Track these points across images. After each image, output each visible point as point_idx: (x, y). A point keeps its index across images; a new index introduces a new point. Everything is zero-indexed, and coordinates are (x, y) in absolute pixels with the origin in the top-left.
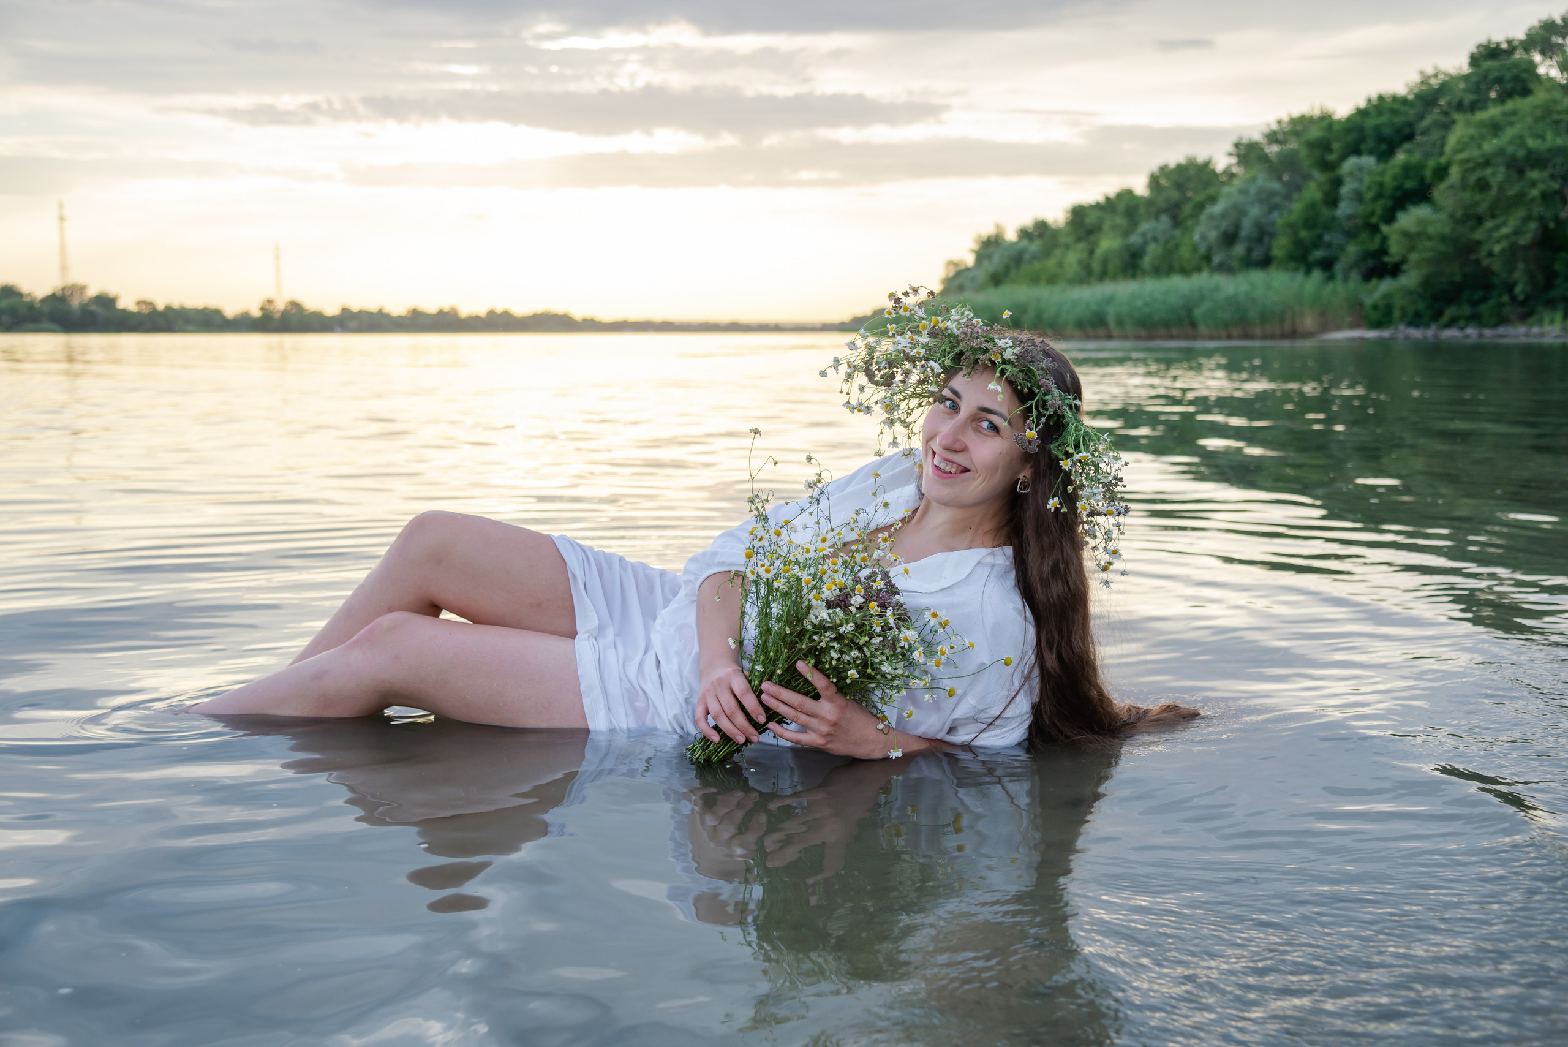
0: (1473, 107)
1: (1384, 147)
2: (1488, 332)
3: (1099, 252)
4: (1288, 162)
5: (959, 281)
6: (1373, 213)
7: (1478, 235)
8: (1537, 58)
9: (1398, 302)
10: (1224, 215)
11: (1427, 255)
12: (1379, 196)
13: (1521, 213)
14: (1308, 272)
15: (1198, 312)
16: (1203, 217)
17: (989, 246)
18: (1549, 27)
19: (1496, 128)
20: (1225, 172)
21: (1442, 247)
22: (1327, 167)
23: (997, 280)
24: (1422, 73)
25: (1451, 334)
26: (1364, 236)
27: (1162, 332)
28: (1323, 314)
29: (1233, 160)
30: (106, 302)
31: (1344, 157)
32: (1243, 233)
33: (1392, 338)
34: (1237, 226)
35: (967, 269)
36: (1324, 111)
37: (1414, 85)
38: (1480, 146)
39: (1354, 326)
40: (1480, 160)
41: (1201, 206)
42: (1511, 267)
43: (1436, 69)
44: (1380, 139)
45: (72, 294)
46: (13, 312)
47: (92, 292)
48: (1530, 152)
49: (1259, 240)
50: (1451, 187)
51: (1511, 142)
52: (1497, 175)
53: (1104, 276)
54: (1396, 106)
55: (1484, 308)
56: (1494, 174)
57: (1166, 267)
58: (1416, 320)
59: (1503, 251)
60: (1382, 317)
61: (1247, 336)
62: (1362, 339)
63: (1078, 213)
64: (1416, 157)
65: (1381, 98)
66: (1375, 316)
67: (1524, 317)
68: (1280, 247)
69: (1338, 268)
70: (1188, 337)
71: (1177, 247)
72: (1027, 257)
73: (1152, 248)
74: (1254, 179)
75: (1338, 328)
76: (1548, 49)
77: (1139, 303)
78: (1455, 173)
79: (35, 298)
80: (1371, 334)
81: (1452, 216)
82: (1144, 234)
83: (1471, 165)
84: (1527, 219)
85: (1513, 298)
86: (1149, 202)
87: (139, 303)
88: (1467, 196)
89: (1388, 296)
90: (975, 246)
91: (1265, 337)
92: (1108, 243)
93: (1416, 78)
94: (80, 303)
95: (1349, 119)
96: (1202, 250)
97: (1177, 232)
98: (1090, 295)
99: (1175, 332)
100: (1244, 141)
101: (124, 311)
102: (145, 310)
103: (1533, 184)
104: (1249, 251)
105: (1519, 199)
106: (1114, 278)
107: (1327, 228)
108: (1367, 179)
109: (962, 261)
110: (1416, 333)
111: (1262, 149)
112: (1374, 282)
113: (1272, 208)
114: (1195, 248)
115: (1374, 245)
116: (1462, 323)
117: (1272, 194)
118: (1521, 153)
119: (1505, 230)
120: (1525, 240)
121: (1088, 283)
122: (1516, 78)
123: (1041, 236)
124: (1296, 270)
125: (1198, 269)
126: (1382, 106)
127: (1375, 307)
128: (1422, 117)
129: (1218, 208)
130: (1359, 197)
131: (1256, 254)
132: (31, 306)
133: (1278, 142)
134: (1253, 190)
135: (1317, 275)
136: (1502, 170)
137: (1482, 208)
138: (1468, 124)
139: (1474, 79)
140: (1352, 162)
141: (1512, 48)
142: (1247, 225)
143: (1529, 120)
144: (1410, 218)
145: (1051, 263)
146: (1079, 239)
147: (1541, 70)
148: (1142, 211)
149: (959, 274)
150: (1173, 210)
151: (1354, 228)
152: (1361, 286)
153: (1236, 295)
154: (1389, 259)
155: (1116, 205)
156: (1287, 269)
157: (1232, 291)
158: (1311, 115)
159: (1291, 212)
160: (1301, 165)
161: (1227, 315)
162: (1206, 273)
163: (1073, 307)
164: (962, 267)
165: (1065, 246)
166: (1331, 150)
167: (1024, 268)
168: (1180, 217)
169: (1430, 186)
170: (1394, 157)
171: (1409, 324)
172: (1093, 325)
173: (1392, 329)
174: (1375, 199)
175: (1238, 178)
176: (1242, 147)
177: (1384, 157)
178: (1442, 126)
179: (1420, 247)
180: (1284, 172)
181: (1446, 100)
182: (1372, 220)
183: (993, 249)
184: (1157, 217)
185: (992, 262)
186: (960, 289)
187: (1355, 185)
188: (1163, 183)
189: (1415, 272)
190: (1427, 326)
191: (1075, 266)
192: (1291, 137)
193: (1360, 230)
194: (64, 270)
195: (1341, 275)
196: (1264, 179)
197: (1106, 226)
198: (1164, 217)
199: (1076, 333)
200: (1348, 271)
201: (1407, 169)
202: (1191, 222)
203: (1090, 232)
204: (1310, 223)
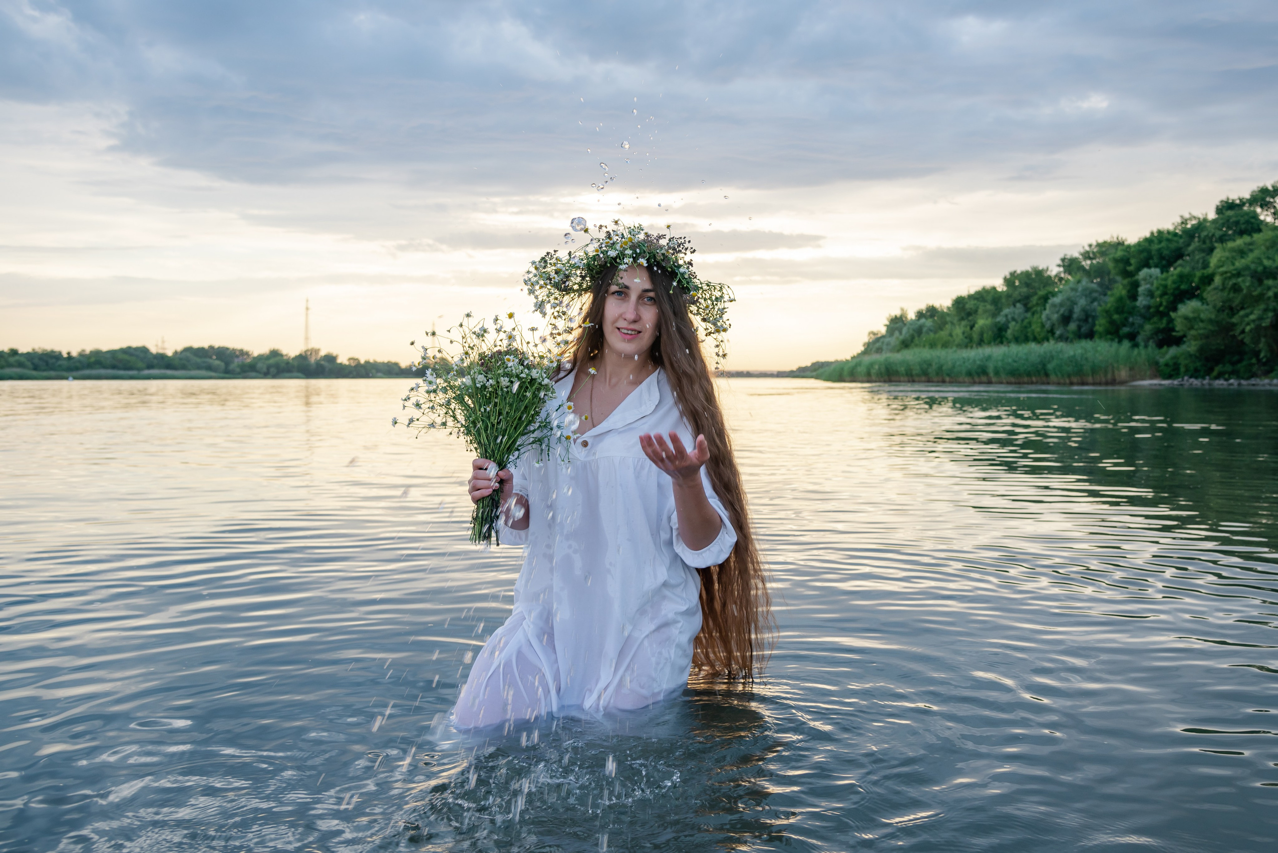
0: (1222, 239)
1: (1164, 262)
2: (1243, 382)
3: (977, 327)
4: (1099, 272)
5: (878, 345)
6: (1161, 305)
7: (1235, 320)
8: (1259, 210)
9: (1183, 362)
10: (1061, 305)
11: (1201, 332)
12: (1164, 294)
13: (1262, 306)
14: (1120, 342)
15: (1050, 367)
16: (1048, 306)
17: (897, 323)
18: (1264, 191)
19: (1242, 253)
20: (1056, 276)
21: (1210, 327)
22: (1126, 274)
23: (906, 344)
24: (1182, 217)
25: (1220, 383)
26: (1155, 319)
27: (1026, 379)
28: (1131, 369)
29: (1061, 269)
30: (330, 359)
31: (1139, 269)
32: (1075, 316)
33: (1182, 385)
34: (1071, 312)
35: (883, 337)
36: (1120, 239)
37: (1177, 224)
38: (1233, 264)
39: (1151, 378)
40: (1234, 272)
41: (1045, 299)
42: (1256, 341)
43: (1191, 215)
44: (1162, 257)
45: (311, 354)
46: (277, 366)
47: (323, 353)
48: (1265, 268)
49: (1086, 320)
50: (1215, 289)
51: (1253, 262)
52: (1245, 282)
53: (981, 343)
54: (1170, 237)
55: (1241, 366)
56: (1244, 281)
57: (1024, 337)
58: (1195, 374)
59: (1251, 331)
60: (1172, 371)
61: (1083, 383)
62: (1160, 385)
63: (959, 302)
64: (1187, 270)
65: (1160, 232)
66: (1167, 370)
67: (1267, 373)
68: (1101, 325)
69: (1140, 339)
70: (1043, 383)
71: (1030, 323)
72: (925, 330)
73: (1012, 324)
74: (1079, 282)
75: (1143, 379)
76: (1265, 205)
77: (1010, 360)
78: (1218, 280)
79: (289, 357)
80: (1166, 382)
81: (1214, 307)
82: (1006, 316)
83: (1229, 275)
84: (1266, 310)
85: (1259, 360)
86: (1008, 295)
87: (350, 359)
88: (1225, 294)
89: (1174, 358)
90: (887, 322)
91: (1094, 384)
92: (982, 322)
93: (1179, 220)
94: (315, 360)
95: (1139, 244)
96: (1048, 326)
97: (1029, 315)
98: (975, 354)
99: (1034, 379)
100: (1068, 257)
101: (341, 364)
102: (353, 364)
103: (1269, 288)
104: (1079, 327)
105: (1260, 298)
106: (989, 343)
107: (1130, 313)
108: (1156, 283)
109: (879, 332)
110: (1196, 382)
111: (1080, 262)
112: (1165, 348)
113: (1094, 300)
114: (1043, 326)
115: (1163, 324)
116: (1227, 376)
117: (1093, 291)
118: (1260, 269)
119: (1252, 317)
120: (1266, 323)
121: (972, 347)
122: (1247, 222)
123: (932, 316)
124: (1112, 340)
125: (1047, 339)
126: (1160, 237)
127: (1167, 365)
128: (1189, 245)
129: (1057, 300)
130: (1150, 294)
131: (1084, 330)
132: (288, 363)
133: (1091, 259)
134: (1080, 289)
135: (1126, 344)
136: (1249, 278)
137: (1236, 303)
138: (1224, 249)
139: (1221, 222)
140: (1144, 272)
141: (1243, 203)
143: (1263, 248)
144: (1187, 308)
145: (943, 334)
146: (962, 319)
147: (1262, 218)
148: (1004, 300)
149: (877, 340)
150: (1025, 301)
151: (1149, 314)
152: (1157, 351)
153: (1074, 356)
154: (1174, 334)
155: (985, 296)
156: (1106, 340)
157: (1072, 353)
158: (1111, 242)
159: (1106, 303)
160: (1109, 273)
161: (1070, 369)
162: (1052, 342)
163: (964, 363)
164: (879, 335)
165: (952, 323)
166: (1130, 265)
167: (924, 338)
168: (1030, 305)
169: (1198, 288)
170: (1172, 269)
171: (1191, 377)
172: (978, 374)
173: (1180, 379)
174: (1161, 296)
175: (1067, 281)
176: (1066, 261)
177: (1164, 269)
178: (1202, 251)
179: (1196, 327)
180: (1096, 277)
181: (1204, 234)
182: (1161, 309)
183: (900, 324)
184: (1015, 306)
185: (901, 333)
186: (879, 350)
187: (1148, 286)
188: (1017, 283)
189: (1193, 343)
190: (1203, 378)
191: (961, 336)
192: (1098, 255)
193: (1153, 316)
194: (307, 339)
195: (1142, 344)
196: (1085, 282)
197: (980, 311)
198: (1018, 305)
199: (966, 379)
200: (1147, 341)
201: (1181, 276)
202: (1039, 309)
203: (969, 314)
204: (1119, 310)
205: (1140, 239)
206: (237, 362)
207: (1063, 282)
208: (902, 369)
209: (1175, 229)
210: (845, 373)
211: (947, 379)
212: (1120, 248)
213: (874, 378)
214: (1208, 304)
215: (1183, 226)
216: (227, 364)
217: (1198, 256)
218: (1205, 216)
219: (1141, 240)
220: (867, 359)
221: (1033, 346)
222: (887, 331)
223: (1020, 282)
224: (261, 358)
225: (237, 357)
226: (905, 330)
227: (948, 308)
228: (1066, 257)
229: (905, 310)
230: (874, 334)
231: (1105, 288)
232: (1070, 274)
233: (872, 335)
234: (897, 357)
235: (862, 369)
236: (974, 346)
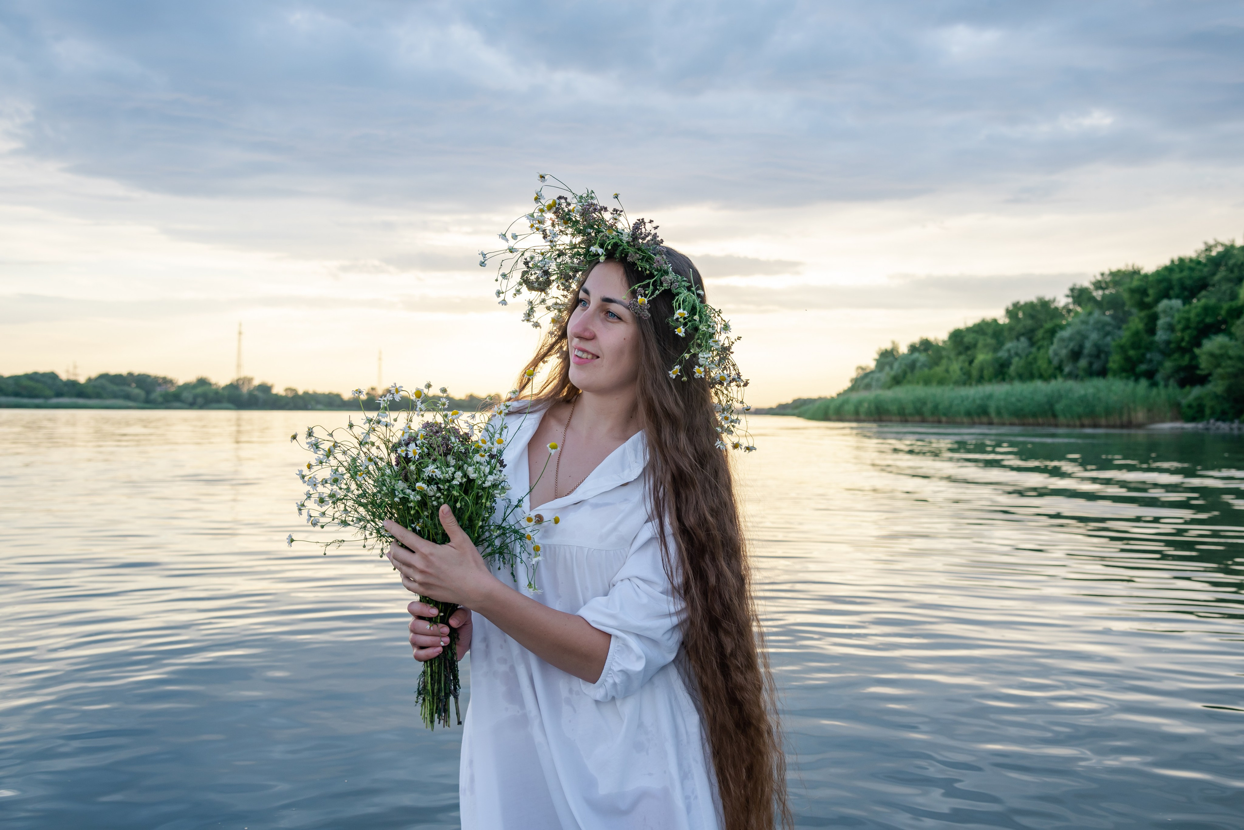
1: (1186, 293)
3: (976, 362)
4: (1113, 303)
5: (867, 381)
6: (1182, 339)
9: (1208, 403)
10: (1071, 339)
11: (1230, 370)
12: (1186, 328)
14: (1137, 380)
15: (1059, 407)
16: (1055, 340)
17: (887, 357)
20: (1064, 307)
21: (1240, 365)
22: (1142, 306)
23: (897, 381)
24: (1206, 243)
26: (1176, 356)
27: (1031, 420)
28: (1149, 410)
29: (1070, 300)
30: (265, 389)
31: (1157, 301)
32: (1086, 351)
33: (1207, 429)
34: (1081, 346)
35: (872, 372)
36: (1135, 267)
37: (1200, 251)
39: (1173, 420)
41: (1052, 332)
43: (1216, 241)
44: (1183, 287)
45: (243, 383)
46: (205, 396)
47: (256, 382)
49: (1098, 356)
53: (981, 380)
54: (1192, 265)
57: (1028, 374)
58: (1223, 417)
60: (1196, 413)
61: (1095, 426)
62: (1183, 428)
63: (957, 336)
64: (1213, 301)
65: (1181, 260)
66: (1190, 412)
68: (1115, 361)
69: (1159, 377)
70: (1050, 425)
71: (1035, 359)
72: (918, 364)
73: (1015, 360)
74: (1090, 314)
75: (1163, 421)
77: (1013, 399)
79: (219, 387)
80: (1189, 426)
82: (1009, 351)
86: (1010, 328)
87: (287, 390)
89: (1199, 398)
90: (877, 357)
91: (1108, 426)
92: (982, 357)
93: (1202, 247)
94: (248, 390)
95: (1158, 273)
96: (1055, 362)
97: (1034, 350)
98: (974, 392)
99: (1040, 420)
100: (1078, 287)
101: (276, 395)
102: (290, 394)
104: (1091, 364)
106: (990, 381)
107: (1148, 349)
108: (1177, 316)
109: (868, 367)
110: (1223, 426)
111: (1090, 293)
112: (1188, 388)
113: (1107, 334)
114: (1050, 362)
115: (1186, 360)
117: (1106, 324)
121: (971, 385)
123: (926, 350)
124: (1128, 378)
125: (1055, 377)
126: (1181, 265)
127: (1190, 406)
128: (1214, 274)
129: (1065, 334)
130: (1171, 328)
131: (1096, 366)
132: (216, 392)
133: (1103, 289)
134: (1092, 321)
135: (1144, 383)
140: (1164, 303)
142: (1088, 345)
144: (1213, 344)
145: (939, 370)
146: (960, 354)
148: (1006, 334)
149: (866, 375)
150: (1030, 334)
151: (1167, 351)
152: (1178, 391)
153: (1085, 396)
154: (1198, 372)
155: (982, 329)
156: (1121, 378)
157: (1082, 392)
158: (1125, 271)
159: (1120, 337)
160: (1123, 304)
161: (1080, 410)
162: (1060, 379)
163: (962, 401)
164: (868, 371)
165: (949, 358)
166: (1147, 295)
167: (917, 372)
168: (1035, 339)
169: (1224, 322)
170: (1195, 301)
171: (1218, 420)
172: (979, 415)
173: (1205, 422)
174: (1184, 329)
175: (1077, 313)
176: (1076, 291)
177: (1187, 300)
178: (1230, 280)
179: (1223, 364)
180: (1108, 309)
181: (1231, 262)
182: (1183, 344)
183: (890, 359)
184: (1018, 339)
185: (891, 367)
186: (868, 387)
187: (1168, 319)
188: (1021, 315)
189: (1220, 382)
190: (1232, 421)
191: (958, 372)
192: (1111, 285)
193: (1174, 351)
194: (239, 366)
195: (1162, 383)
196: (1097, 314)
197: (980, 345)
198: (1022, 339)
199: (965, 420)
200: (1167, 379)
201: (1206, 309)
202: (1045, 343)
203: (968, 348)
204: (1136, 345)
205: (1158, 267)
206: (159, 390)
207: (1072, 314)
208: (894, 408)
209: (1198, 257)
210: (831, 412)
211: (944, 419)
212: (1136, 277)
213: (862, 417)
214: (1236, 339)
215: (1208, 253)
216: (148, 393)
217: (1225, 287)
218: (1232, 243)
219: (1160, 269)
220: (855, 397)
221: (1039, 384)
222: (877, 366)
223: (1024, 314)
224: (186, 386)
225: (160, 385)
226: (896, 365)
227: (944, 342)
228: (1075, 287)
229: (895, 343)
230: (862, 369)
231: (1121, 320)
232: (1080, 305)
233: (860, 371)
234: (888, 394)
235: (849, 408)
236: (974, 383)
